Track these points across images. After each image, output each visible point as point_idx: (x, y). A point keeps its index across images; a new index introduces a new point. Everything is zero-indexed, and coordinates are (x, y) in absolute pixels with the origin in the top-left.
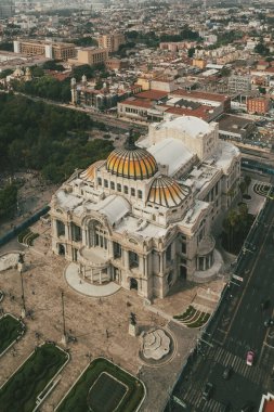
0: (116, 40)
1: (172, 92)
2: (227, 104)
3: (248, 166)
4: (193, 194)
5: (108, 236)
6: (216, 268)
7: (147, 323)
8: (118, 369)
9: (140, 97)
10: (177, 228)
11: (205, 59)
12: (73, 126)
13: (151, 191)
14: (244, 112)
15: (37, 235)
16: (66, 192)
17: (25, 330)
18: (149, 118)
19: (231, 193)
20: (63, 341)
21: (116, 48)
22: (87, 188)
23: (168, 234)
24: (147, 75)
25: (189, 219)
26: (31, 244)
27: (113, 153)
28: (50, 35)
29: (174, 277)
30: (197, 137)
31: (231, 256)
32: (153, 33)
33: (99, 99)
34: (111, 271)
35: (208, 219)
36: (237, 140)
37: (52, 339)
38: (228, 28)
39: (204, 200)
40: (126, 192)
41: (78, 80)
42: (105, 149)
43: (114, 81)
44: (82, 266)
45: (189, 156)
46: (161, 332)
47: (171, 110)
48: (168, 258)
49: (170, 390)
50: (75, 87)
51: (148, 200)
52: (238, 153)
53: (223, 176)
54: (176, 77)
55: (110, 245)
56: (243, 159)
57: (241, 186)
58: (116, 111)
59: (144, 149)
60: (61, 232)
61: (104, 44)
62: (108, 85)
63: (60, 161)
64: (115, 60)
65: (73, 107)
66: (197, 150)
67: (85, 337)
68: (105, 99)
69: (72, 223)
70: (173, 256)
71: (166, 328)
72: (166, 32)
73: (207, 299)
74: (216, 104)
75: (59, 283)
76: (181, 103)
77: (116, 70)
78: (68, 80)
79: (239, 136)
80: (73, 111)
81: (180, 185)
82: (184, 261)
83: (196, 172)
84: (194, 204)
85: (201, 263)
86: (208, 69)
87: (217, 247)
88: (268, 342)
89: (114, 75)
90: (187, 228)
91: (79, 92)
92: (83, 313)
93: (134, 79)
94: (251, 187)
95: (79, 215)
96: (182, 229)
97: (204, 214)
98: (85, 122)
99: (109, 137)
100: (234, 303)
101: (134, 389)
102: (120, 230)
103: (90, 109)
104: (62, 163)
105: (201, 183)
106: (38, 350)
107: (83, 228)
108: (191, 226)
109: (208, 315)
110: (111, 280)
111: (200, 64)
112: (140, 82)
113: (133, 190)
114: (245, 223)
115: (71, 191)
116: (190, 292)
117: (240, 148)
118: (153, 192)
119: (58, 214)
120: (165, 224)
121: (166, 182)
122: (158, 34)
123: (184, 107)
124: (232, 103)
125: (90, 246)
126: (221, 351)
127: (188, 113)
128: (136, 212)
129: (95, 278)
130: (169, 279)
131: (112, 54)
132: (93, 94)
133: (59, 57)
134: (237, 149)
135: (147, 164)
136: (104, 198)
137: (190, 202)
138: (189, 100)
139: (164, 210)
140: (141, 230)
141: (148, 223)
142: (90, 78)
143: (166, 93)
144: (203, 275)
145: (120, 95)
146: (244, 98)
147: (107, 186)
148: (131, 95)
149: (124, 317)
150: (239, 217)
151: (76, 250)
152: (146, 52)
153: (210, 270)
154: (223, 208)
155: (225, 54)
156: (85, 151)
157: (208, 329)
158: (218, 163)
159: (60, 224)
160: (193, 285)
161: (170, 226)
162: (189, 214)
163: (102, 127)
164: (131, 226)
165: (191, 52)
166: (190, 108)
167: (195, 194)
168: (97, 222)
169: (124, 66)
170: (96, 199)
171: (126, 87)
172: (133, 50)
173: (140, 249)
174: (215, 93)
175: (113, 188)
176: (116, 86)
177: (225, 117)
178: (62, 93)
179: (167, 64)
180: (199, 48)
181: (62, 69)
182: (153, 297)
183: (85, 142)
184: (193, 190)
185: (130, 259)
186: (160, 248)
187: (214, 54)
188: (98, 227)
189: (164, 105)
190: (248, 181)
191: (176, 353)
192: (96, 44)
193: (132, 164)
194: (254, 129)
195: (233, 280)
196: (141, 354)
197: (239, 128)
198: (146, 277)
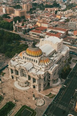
0: (29, 7)
1: (49, 28)
2: (67, 32)
3: (71, 53)
4: (53, 62)
5: (27, 74)
6: (58, 83)
7: (38, 97)
8: (30, 108)
9: (37, 29)
10: (48, 72)
11: (61, 15)
12: (15, 39)
13: (40, 60)
14: (72, 35)
15: (5, 73)
16: (13, 60)
17: (3, 98)
18: (40, 37)
19: (65, 62)
20: (14, 101)
21: (29, 10)
22: (20, 59)
23: (45, 74)
24: (40, 21)
25: (51, 69)
26: (3, 76)
27: (28, 48)
28: (4, 4)
29: (46, 85)
30: (56, 44)
31: (63, 80)
32: (42, 4)
33: (23, 29)
34: (27, 83)
35: (57, 69)
36: (69, 45)
37: (11, 101)
38: (71, 2)
39: (56, 64)
40: (32, 61)
41: (16, 22)
42: (25, 47)
43: (28, 23)
44: (19, 82)
45: (53, 50)
46: (42, 99)
47: (47, 34)
48: (45, 80)
49: (44, 113)
50: (14, 25)
51: (39, 63)
52: (69, 49)
53: (63, 57)
54: (50, 22)
55: (27, 76)
56: (70, 51)
57: (68, 60)
58: (29, 34)
59: (38, 47)
60: (12, 72)
61: (25, 8)
62: (26, 24)
63: (11, 51)
64: (29, 15)
65: (14, 32)
66: (55, 48)
67: (20, 100)
68: (25, 30)
69: (15, 70)
70: (46, 80)
71: (43, 98)
72: (48, 3)
73: (55, 91)
74: (63, 32)
75: (12, 86)
76: (51, 32)
77: (29, 19)
78: (12, 22)
79: (70, 43)
80: (14, 34)
81: (49, 59)
82: (49, 81)
83: (55, 55)
84: (53, 65)
85: (54, 82)
86: (62, 19)
87: (59, 77)
88: (71, 102)
89: (28, 21)
90: (51, 72)
91: (16, 27)
92: (19, 94)
93: (35, 22)
94: (72, 60)
95: (18, 67)
96: (49, 72)
97: (56, 68)
98: (19, 38)
99: (27, 43)
100: (63, 92)
101: (34, 112)
102: (30, 72)
103: (20, 33)
104: (12, 51)
105: (56, 58)
106: (7, 103)
107: (19, 71)
108: (52, 71)
109: (55, 95)
110: (28, 86)
111: (59, 17)
112: (37, 24)
113: (34, 60)
114: (69, 71)
115: (15, 60)
116: (51, 89)
117: (69, 47)
118: (41, 61)
119: (11, 67)
120: (44, 70)
121: (45, 58)
122: (45, 4)
123: (52, 33)
124: (69, 32)
125: (21, 76)
126: (58, 104)
127: (53, 35)
128: (35, 67)
129: (23, 85)
130: (45, 86)
131: (27, 12)
132: (21, 28)
133: (8, 13)
134: (68, 48)
135: (39, 52)
136: (25, 63)
137: (52, 64)
138: (54, 30)
139: (44, 66)
140: (37, 72)
141: (39, 70)
142: (19, 21)
143: (46, 28)
144: (55, 85)
145: (30, 28)
146: (73, 30)
147: (26, 59)
148: (34, 28)
149: (31, 95)
150: (67, 69)
151: (17, 78)
152: (40, 12)
153: (57, 84)
154: (62, 66)
155: (68, 13)
156: (19, 48)
157: (55, 99)
158: (62, 52)
159: (12, 70)
160: (51, 87)
161: (46, 71)
162: (52, 68)
163: (24, 40)
164: (33, 71)
165: (56, 12)
166: (54, 33)
167: (54, 62)
168: (23, 70)
169: (32, 17)
170: (23, 63)
171: (33, 25)
172: (35, 11)
173: (36, 77)
174: (63, 28)
175: (28, 59)
176: (29, 25)
177: (66, 37)
178: (10, 27)
179: (47, 17)
180: (59, 11)
181: (9, 18)
182: (40, 90)
183: (19, 44)
184: (53, 61)
185: (33, 80)
186: (42, 77)
187: (64, 13)
188: (23, 71)
189: (45, 32)
190: (71, 58)
191: (45, 104)
192: (21, 8)
193: (34, 52)
194: (75, 41)
195: (63, 86)
196: (36, 104)
197: (70, 41)
198: (38, 85)
